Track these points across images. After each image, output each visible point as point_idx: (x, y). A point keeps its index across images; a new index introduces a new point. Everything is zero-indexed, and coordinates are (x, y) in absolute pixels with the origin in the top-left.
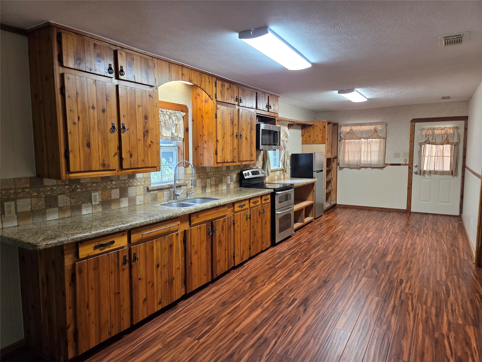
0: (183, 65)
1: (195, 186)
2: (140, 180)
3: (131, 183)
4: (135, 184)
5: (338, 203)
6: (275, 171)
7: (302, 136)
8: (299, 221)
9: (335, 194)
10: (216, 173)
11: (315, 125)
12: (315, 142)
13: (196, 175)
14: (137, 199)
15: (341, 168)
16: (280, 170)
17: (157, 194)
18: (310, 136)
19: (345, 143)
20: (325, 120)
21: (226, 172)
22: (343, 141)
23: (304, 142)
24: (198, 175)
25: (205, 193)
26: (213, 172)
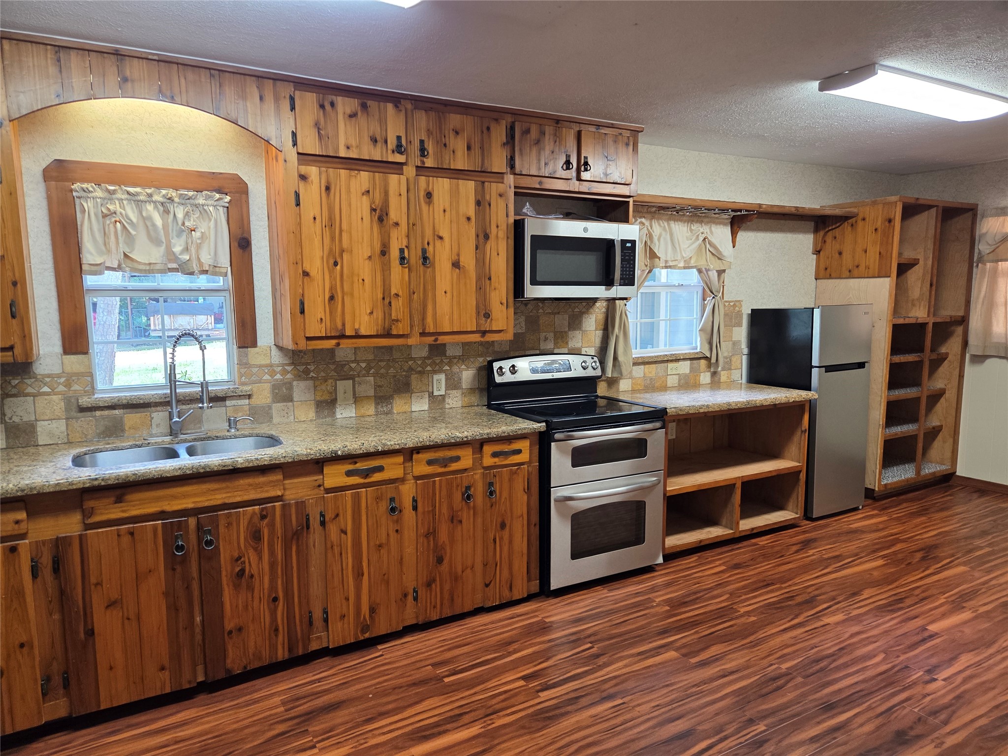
0: (117, 50)
1: (289, 399)
2: (48, 380)
3: (14, 387)
4: (30, 390)
5: (961, 471)
6: (668, 361)
7: (817, 252)
8: (724, 522)
9: (951, 440)
10: (382, 364)
11: (861, 216)
12: (855, 272)
13: (289, 368)
14: (39, 429)
15: (979, 359)
16: (691, 359)
17: (121, 418)
18: (840, 253)
19: (995, 274)
20: (893, 198)
21: (429, 362)
22: (988, 265)
23: (822, 273)
24: (301, 368)
25: (328, 419)
26: (368, 362)
